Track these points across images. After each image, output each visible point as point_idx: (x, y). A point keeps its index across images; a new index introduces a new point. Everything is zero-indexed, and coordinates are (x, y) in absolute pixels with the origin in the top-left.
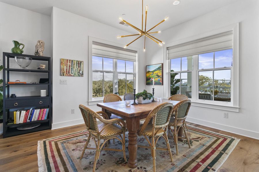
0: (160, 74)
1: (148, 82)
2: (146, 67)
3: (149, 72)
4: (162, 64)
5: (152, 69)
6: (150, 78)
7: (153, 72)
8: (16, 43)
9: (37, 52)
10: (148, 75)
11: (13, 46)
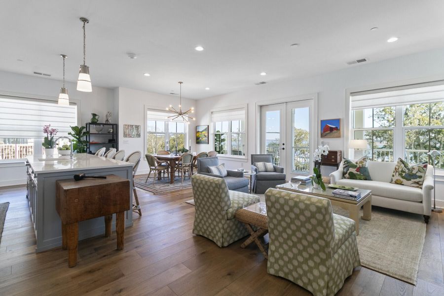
0: (207, 135)
1: (198, 141)
2: (196, 127)
3: (198, 132)
4: (208, 126)
5: (201, 129)
6: (199, 138)
7: (201, 132)
8: (94, 115)
9: (107, 120)
10: (198, 135)
11: (92, 117)
